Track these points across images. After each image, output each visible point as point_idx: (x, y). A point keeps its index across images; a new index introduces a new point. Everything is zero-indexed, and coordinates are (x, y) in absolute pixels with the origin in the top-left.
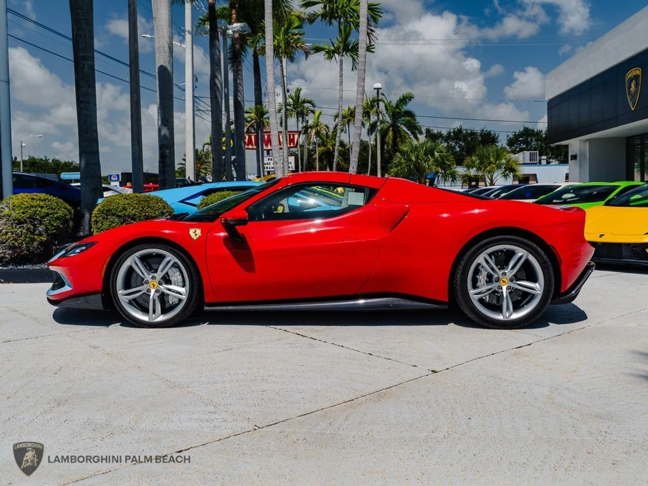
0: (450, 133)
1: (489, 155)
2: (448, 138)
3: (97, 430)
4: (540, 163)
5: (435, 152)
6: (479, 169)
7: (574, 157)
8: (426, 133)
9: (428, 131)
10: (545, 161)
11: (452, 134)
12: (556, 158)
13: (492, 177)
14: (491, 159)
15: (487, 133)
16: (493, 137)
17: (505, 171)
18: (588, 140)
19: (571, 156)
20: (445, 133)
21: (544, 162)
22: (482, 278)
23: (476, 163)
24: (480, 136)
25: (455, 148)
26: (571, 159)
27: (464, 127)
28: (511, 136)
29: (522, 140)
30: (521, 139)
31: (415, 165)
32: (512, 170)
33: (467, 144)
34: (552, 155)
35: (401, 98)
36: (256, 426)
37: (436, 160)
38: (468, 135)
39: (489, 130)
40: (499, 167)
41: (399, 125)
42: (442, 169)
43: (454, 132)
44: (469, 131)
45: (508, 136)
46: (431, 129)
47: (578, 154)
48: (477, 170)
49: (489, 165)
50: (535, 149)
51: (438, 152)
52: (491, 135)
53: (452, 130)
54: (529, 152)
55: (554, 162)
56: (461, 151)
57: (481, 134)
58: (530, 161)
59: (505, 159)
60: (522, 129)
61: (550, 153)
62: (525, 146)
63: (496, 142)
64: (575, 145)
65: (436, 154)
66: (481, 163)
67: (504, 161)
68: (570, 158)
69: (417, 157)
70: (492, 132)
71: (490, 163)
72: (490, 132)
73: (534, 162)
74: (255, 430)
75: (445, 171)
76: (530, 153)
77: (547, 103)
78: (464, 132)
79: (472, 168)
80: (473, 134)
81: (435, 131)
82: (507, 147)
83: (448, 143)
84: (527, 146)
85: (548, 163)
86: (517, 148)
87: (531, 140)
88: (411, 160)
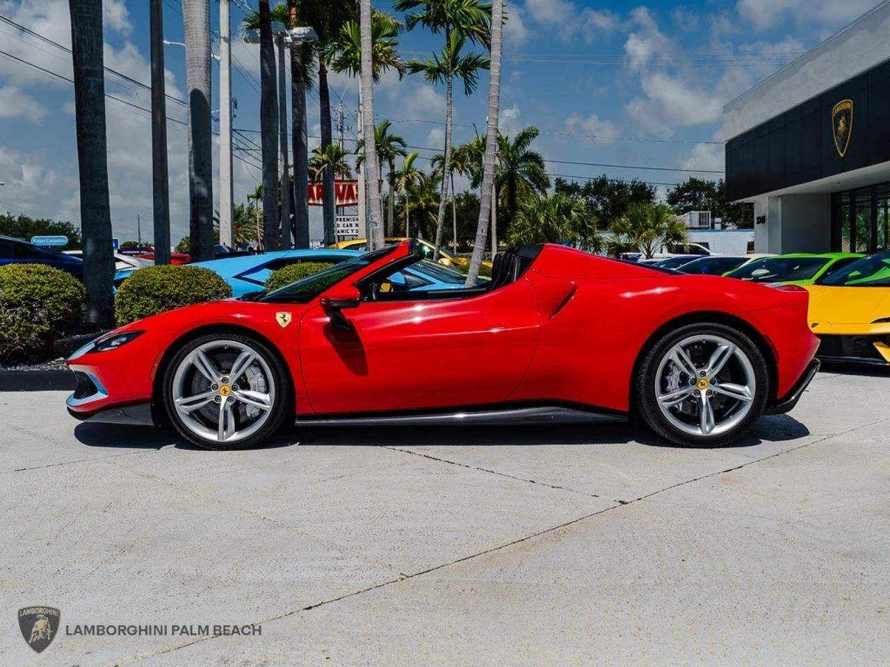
0: (589, 185)
1: (646, 216)
2: (587, 191)
3: (187, 583)
4: (713, 227)
5: (572, 212)
6: (631, 235)
7: (762, 220)
8: (557, 184)
9: (559, 182)
10: (720, 225)
11: (592, 186)
12: (734, 221)
13: (649, 247)
14: (648, 221)
15: (641, 186)
16: (649, 192)
17: (667, 238)
18: (780, 196)
19: (758, 218)
20: (582, 185)
21: (718, 226)
22: (674, 379)
23: (628, 228)
24: (630, 190)
25: (597, 206)
26: (758, 223)
27: (609, 177)
28: (673, 190)
29: (688, 196)
30: (686, 194)
31: (544, 230)
32: (678, 237)
33: (614, 200)
34: (728, 216)
35: (521, 135)
36: (402, 574)
37: (574, 223)
38: (613, 188)
39: (643, 181)
40: (659, 232)
41: (518, 172)
42: (582, 234)
43: (595, 184)
44: (617, 183)
45: (668, 190)
46: (563, 178)
47: (767, 215)
48: (629, 236)
49: (646, 230)
50: (705, 209)
51: (575, 211)
52: (646, 188)
53: (592, 181)
54: (698, 213)
55: (731, 226)
56: (604, 211)
57: (632, 187)
58: (700, 224)
59: (668, 221)
60: (687, 180)
61: (726, 213)
62: (691, 204)
63: (653, 198)
64: (763, 203)
65: (573, 214)
66: (634, 227)
67: (665, 224)
68: (755, 221)
69: (547, 219)
70: (647, 185)
71: (647, 227)
72: (644, 184)
73: (704, 226)
74: (403, 579)
75: (585, 239)
76: (700, 214)
77: (724, 145)
78: (609, 183)
79: (623, 234)
80: (621, 186)
81: (569, 183)
82: (667, 204)
83: (587, 199)
84: (694, 204)
85: (724, 227)
86: (680, 207)
87: (700, 195)
88: (539, 222)
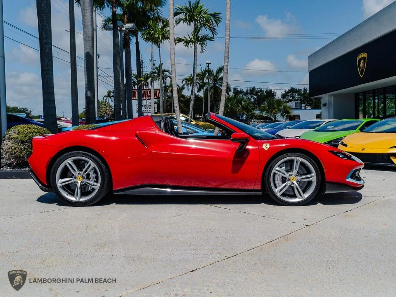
0: (248, 90)
1: (274, 103)
2: (247, 93)
4: (301, 108)
6: (268, 112)
7: (325, 105)
8: (234, 90)
10: (304, 107)
11: (249, 91)
12: (310, 105)
13: (275, 117)
14: (275, 106)
15: (270, 91)
16: (273, 93)
17: (283, 113)
18: (333, 95)
19: (323, 104)
20: (245, 90)
21: (303, 108)
23: (266, 109)
24: (265, 92)
25: (251, 100)
26: (323, 106)
27: (256, 87)
28: (283, 92)
29: (290, 95)
30: (289, 94)
31: (231, 110)
32: (287, 112)
33: (258, 97)
34: (307, 103)
35: (219, 69)
37: (243, 106)
38: (257, 92)
39: (271, 89)
40: (280, 110)
41: (217, 85)
42: (246, 112)
43: (250, 90)
44: (259, 90)
45: (282, 92)
46: (237, 88)
47: (327, 103)
50: (297, 100)
51: (243, 102)
52: (272, 91)
53: (249, 89)
55: (308, 108)
56: (255, 101)
57: (266, 91)
58: (296, 107)
59: (283, 106)
60: (289, 89)
61: (306, 102)
62: (291, 98)
63: (275, 96)
64: (325, 98)
66: (269, 108)
67: (282, 107)
69: (232, 105)
70: (272, 90)
71: (274, 108)
72: (271, 90)
73: (298, 108)
75: (248, 113)
76: (296, 102)
77: (308, 73)
78: (256, 90)
79: (264, 111)
80: (261, 91)
81: (239, 90)
82: (281, 98)
83: (247, 96)
84: (293, 98)
85: (305, 108)
86: (287, 99)
87: (295, 94)
88: (228, 107)
